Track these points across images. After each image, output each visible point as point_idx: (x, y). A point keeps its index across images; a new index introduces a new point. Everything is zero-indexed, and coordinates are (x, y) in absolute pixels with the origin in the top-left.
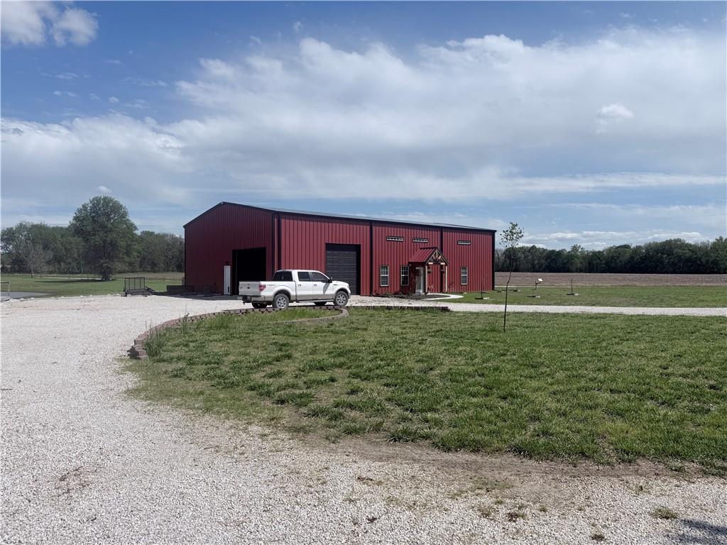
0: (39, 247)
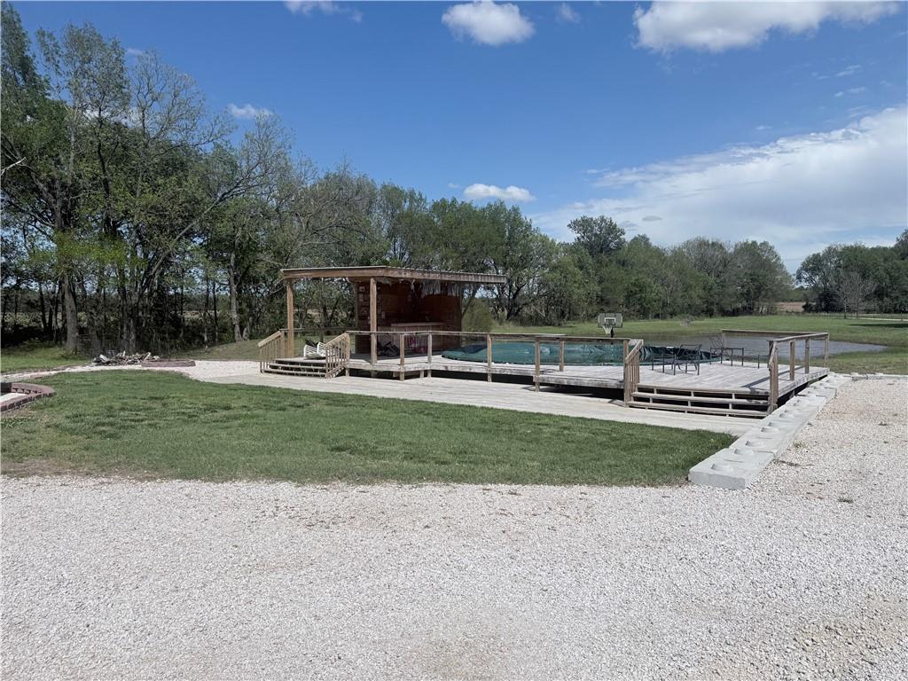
0: (855, 275)
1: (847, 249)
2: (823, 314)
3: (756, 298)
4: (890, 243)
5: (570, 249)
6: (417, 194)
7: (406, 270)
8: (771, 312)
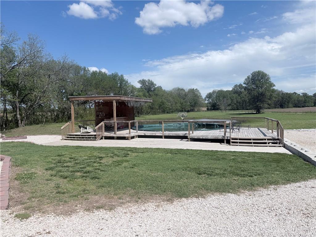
1: (219, 91)
2: (213, 111)
3: (194, 107)
4: (231, 89)
5: (139, 90)
6: (87, 69)
7: (126, 97)
8: (199, 111)
